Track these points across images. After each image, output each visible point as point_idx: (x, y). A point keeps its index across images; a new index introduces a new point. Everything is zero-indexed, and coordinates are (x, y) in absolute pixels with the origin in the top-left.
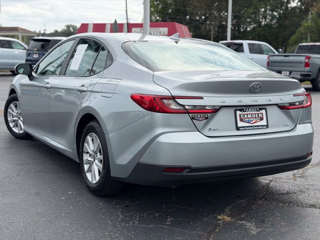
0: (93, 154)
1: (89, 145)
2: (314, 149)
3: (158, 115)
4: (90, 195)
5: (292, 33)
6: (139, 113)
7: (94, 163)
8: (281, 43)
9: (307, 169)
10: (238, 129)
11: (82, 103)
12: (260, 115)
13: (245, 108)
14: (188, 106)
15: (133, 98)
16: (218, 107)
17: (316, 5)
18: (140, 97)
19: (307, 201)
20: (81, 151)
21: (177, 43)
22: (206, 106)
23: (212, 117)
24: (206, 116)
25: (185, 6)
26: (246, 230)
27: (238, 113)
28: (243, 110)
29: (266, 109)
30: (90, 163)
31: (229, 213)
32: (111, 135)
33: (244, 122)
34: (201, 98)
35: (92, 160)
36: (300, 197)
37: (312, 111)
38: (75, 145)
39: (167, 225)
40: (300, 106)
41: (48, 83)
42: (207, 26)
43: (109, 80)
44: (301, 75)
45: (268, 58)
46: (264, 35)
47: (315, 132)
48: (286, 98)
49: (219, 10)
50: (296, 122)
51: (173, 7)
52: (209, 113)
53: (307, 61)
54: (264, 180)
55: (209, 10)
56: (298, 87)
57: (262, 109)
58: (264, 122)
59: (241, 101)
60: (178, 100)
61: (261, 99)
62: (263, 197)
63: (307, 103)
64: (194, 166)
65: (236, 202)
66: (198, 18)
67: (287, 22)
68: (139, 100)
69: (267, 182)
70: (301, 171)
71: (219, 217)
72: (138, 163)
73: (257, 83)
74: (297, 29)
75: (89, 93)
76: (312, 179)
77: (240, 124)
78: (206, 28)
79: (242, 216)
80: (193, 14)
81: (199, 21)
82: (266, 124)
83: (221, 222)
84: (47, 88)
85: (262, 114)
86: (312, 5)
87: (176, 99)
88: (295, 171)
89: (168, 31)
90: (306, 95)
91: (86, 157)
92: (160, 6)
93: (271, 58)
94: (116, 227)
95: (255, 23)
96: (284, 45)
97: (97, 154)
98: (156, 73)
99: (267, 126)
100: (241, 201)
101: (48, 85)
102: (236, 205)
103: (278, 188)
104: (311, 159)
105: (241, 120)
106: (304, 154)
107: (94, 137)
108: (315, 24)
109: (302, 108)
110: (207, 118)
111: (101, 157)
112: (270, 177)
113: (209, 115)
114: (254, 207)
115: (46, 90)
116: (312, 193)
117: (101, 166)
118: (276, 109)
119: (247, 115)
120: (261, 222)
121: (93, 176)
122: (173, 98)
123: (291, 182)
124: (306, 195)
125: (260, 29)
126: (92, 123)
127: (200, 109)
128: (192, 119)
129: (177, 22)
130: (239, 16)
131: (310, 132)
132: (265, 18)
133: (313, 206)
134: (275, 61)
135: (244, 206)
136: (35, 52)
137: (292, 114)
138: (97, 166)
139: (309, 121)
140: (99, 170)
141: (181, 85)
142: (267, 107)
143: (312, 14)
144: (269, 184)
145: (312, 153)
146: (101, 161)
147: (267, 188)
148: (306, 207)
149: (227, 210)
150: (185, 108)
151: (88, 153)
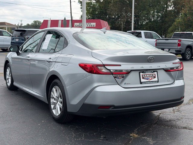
0: (56, 98)
1: (54, 93)
2: (185, 94)
3: (95, 76)
4: (55, 123)
5: (170, 26)
6: (84, 74)
7: (57, 104)
8: (163, 31)
9: (181, 107)
10: (141, 83)
11: (50, 69)
12: (154, 75)
13: (145, 71)
14: (112, 70)
15: (81, 66)
16: (130, 71)
17: (184, 9)
18: (84, 65)
19: (182, 125)
20: (49, 97)
21: (105, 33)
22: (122, 70)
23: (126, 77)
24: (123, 76)
25: (106, 10)
26: (147, 142)
27: (141, 74)
28: (144, 72)
29: (157, 72)
30: (55, 104)
31: (137, 132)
32: (67, 87)
33: (145, 79)
34: (120, 65)
35: (56, 102)
36: (177, 123)
37: (184, 73)
38: (46, 94)
39: (101, 140)
40: (177, 69)
41: (29, 57)
42: (119, 22)
43: (66, 55)
44: (176, 51)
45: (156, 41)
46: (153, 27)
47: (185, 85)
48: (168, 65)
49: (126, 12)
50: (174, 79)
51: (99, 10)
52: (124, 74)
53: (179, 42)
54: (156, 113)
55: (120, 12)
56: (175, 59)
57: (155, 72)
58: (156, 79)
59: (143, 67)
60: (106, 67)
61: (154, 66)
62: (156, 123)
63: (181, 68)
64: (116, 105)
65: (140, 126)
66: (113, 17)
67: (167, 19)
68: (84, 67)
69: (158, 114)
70: (177, 107)
71: (131, 135)
72: (83, 104)
73: (152, 56)
74: (173, 23)
75: (54, 63)
76: (184, 112)
77: (142, 80)
78: (118, 22)
79: (144, 134)
80: (111, 14)
81: (114, 18)
82: (157, 80)
83: (133, 137)
84: (28, 60)
85: (155, 74)
86: (182, 9)
87: (106, 66)
88: (174, 108)
89: (96, 24)
90: (180, 63)
91: (52, 100)
92: (91, 10)
93: (158, 41)
94: (72, 141)
95: (148, 20)
96: (165, 33)
97: (59, 98)
98: (93, 51)
99: (158, 81)
100: (143, 125)
101: (29, 58)
102: (140, 128)
103: (165, 118)
104: (183, 100)
105: (143, 78)
106: (179, 97)
107: (57, 88)
108: (183, 20)
109: (178, 70)
110: (123, 77)
111: (62, 100)
112: (160, 111)
113: (124, 75)
114: (151, 129)
115: (27, 61)
116: (184, 120)
117: (61, 105)
118: (163, 71)
119: (146, 75)
120: (155, 137)
121: (57, 111)
122: (104, 66)
123: (172, 114)
124: (181, 122)
125: (150, 23)
126: (56, 81)
127: (119, 72)
128: (115, 77)
129: (101, 19)
130: (138, 16)
131: (183, 85)
132: (154, 17)
133: (185, 128)
134: (160, 42)
135: (145, 128)
136: (17, 38)
137: (172, 74)
138: (59, 106)
139: (182, 78)
140: (60, 108)
141: (108, 58)
142: (158, 70)
143: (181, 14)
144: (159, 115)
145: (184, 97)
146: (61, 102)
147: (158, 118)
148: (181, 129)
149: (136, 130)
150: (110, 71)
151: (53, 98)
